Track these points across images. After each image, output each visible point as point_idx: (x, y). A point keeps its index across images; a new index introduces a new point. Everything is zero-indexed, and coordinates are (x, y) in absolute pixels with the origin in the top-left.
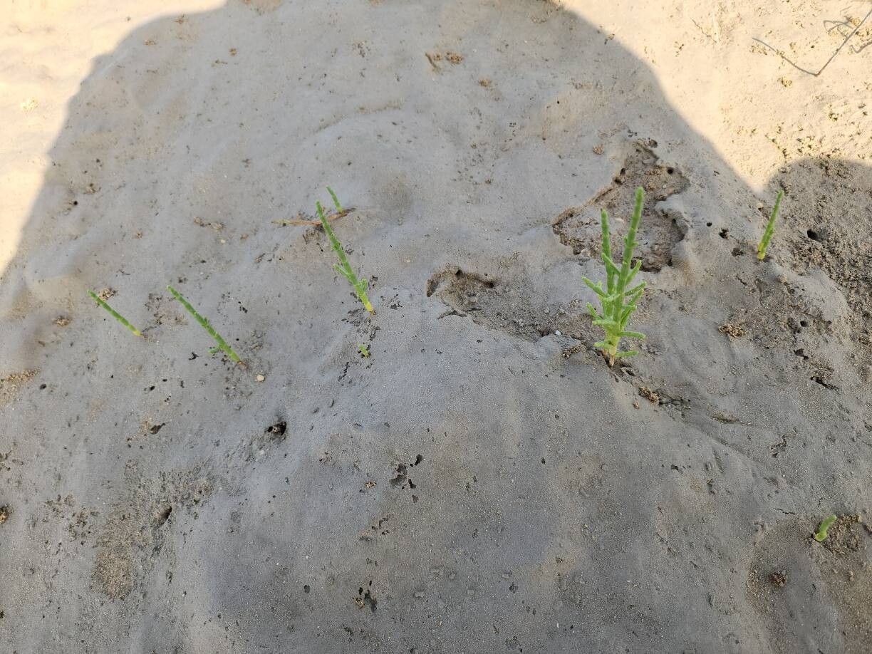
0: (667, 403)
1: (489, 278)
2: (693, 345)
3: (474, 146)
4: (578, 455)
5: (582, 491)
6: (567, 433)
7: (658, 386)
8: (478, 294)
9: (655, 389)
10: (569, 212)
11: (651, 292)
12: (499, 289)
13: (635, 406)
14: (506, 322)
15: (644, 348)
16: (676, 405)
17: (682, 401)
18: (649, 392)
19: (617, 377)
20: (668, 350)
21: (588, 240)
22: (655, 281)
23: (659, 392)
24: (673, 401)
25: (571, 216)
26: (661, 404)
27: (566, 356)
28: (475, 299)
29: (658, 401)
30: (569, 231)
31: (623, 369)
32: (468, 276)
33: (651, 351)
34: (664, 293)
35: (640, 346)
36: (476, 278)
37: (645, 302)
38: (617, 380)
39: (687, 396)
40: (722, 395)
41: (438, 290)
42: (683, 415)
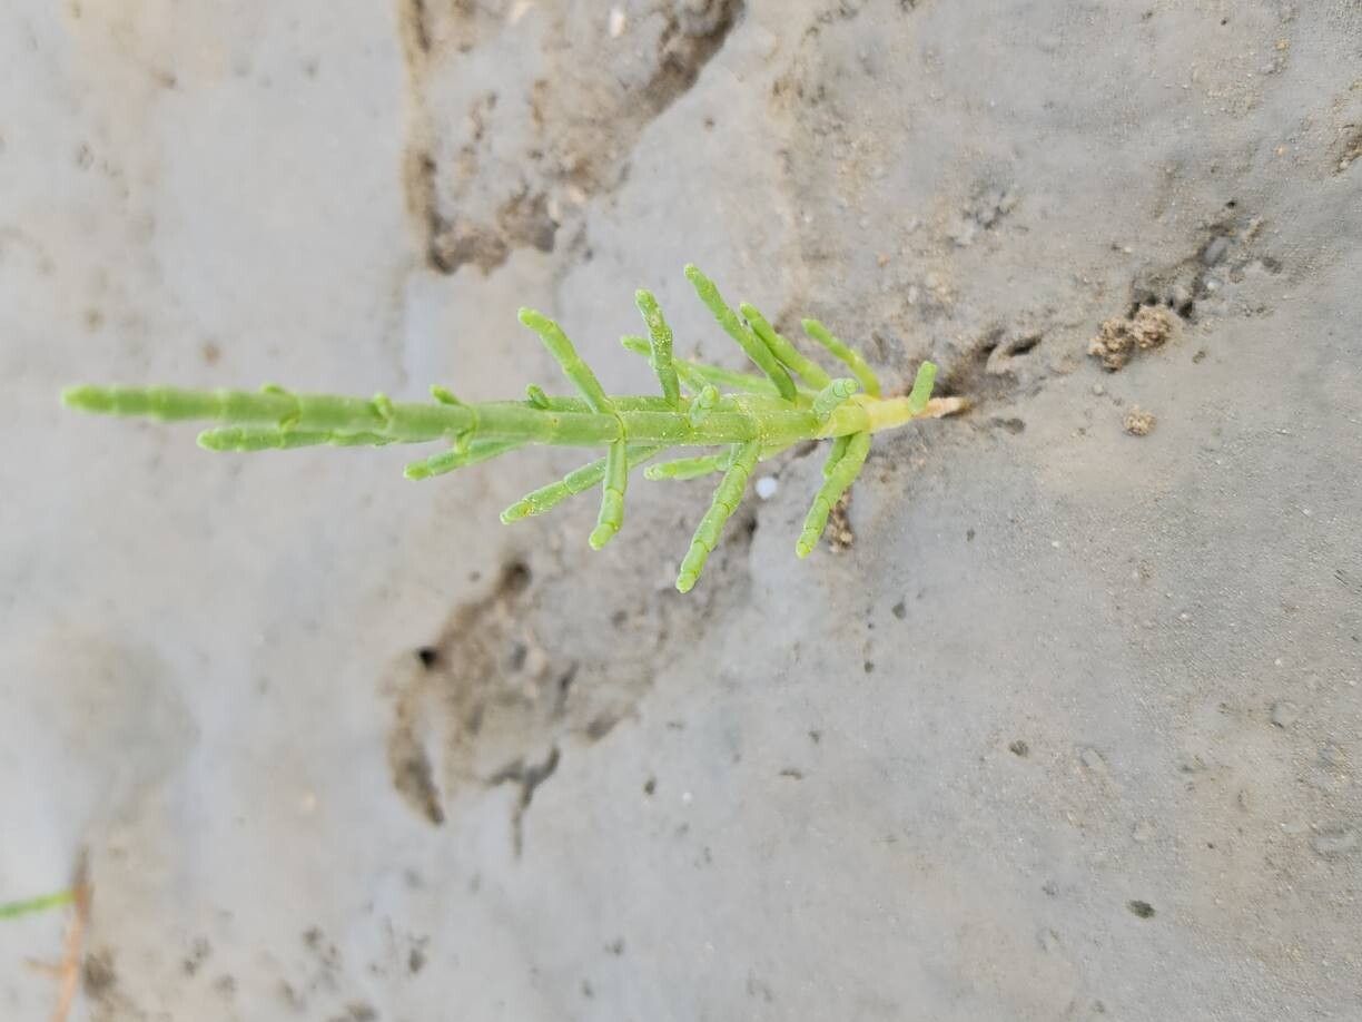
0: (1198, 288)
1: (492, 573)
2: (1049, 50)
3: (94, 319)
4: (1188, 778)
5: (1324, 845)
6: (1091, 756)
7: (1118, 282)
8: (526, 638)
9: (1123, 299)
10: (416, 167)
11: (799, 70)
12: (539, 565)
13: (1134, 432)
14: (652, 620)
15: (967, 230)
16: (1220, 259)
17: (1221, 229)
18: (1122, 331)
19: (1008, 413)
20: (1018, 153)
21: (530, 169)
22: (766, 40)
23: (1143, 285)
24: (1202, 259)
25: (429, 166)
26: (1186, 311)
27: (845, 545)
28: (535, 660)
29: (1172, 316)
30: (474, 211)
31: (998, 363)
32: (452, 636)
33: (988, 215)
34: (825, 28)
35: (951, 243)
36: (471, 613)
37: (820, 113)
38: (1017, 425)
39: (1209, 203)
40: (1277, 71)
41: (438, 778)
42: (1272, 264)
